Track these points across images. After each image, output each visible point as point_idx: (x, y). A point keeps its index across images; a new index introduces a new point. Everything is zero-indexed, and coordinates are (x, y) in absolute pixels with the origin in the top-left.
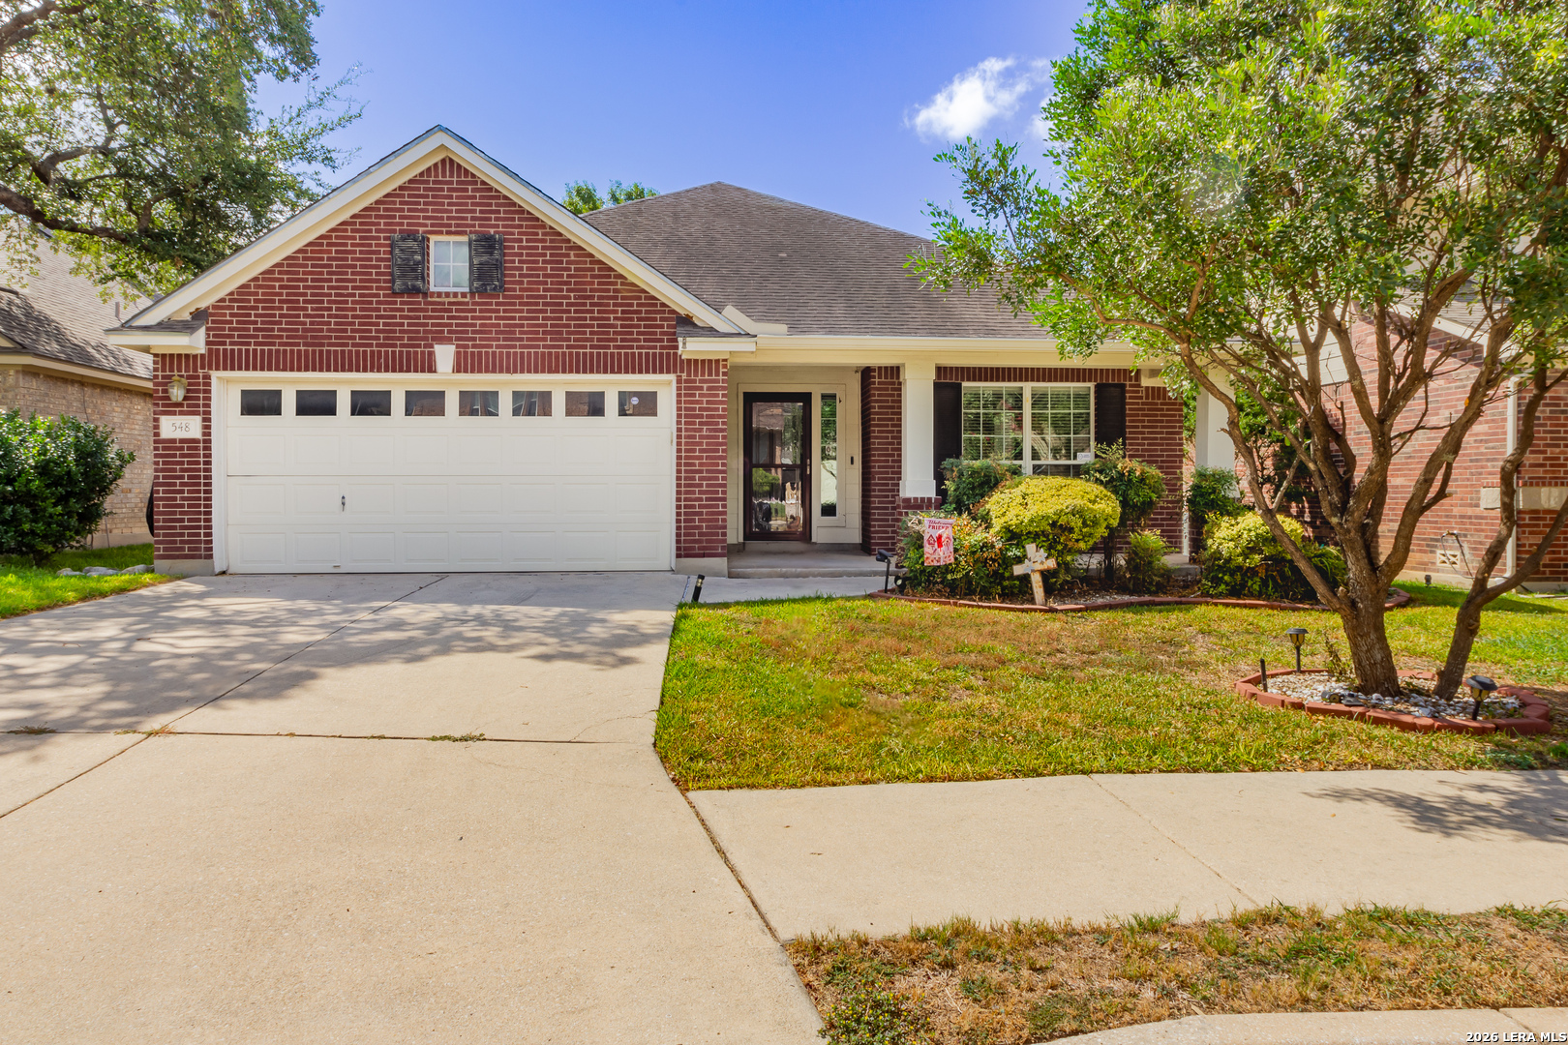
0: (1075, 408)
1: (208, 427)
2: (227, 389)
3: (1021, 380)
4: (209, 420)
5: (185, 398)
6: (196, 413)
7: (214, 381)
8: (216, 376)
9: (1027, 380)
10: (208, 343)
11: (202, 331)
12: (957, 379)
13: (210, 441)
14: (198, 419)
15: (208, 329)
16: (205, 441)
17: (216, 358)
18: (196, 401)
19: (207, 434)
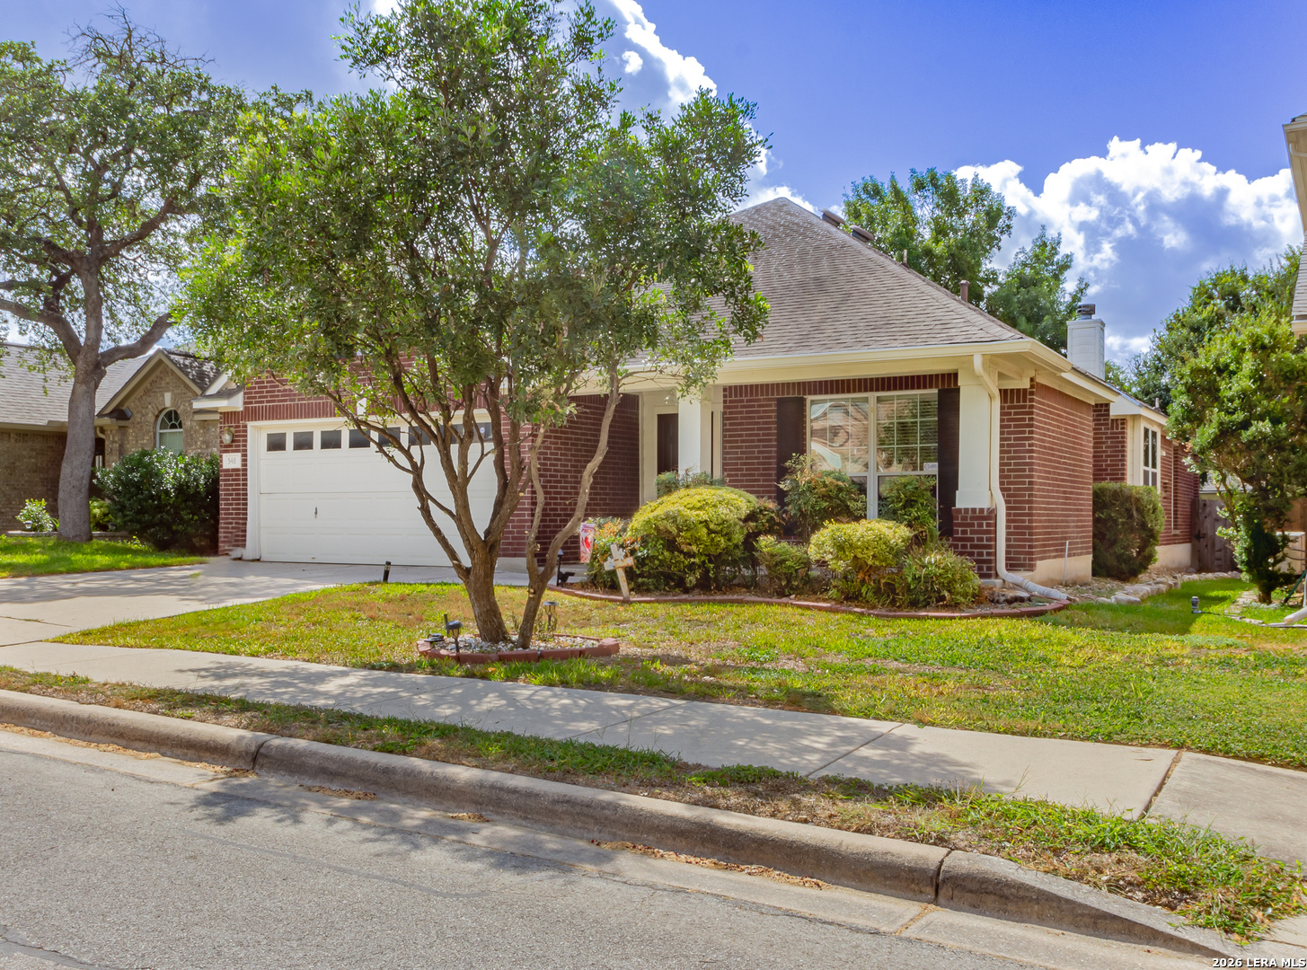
0: (922, 416)
1: (246, 460)
2: (257, 433)
3: (866, 391)
4: (246, 455)
5: (233, 441)
6: (238, 451)
7: (249, 429)
8: (250, 424)
9: (871, 390)
10: (245, 403)
11: (241, 394)
12: (799, 393)
13: (246, 470)
14: (239, 455)
15: (245, 394)
16: (243, 470)
17: (252, 413)
18: (238, 443)
19: (245, 465)
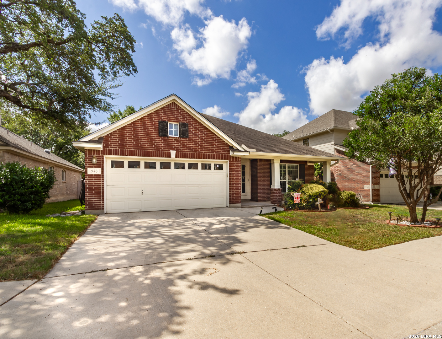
0: (295, 169)
1: (103, 171)
2: (108, 160)
4: (103, 169)
5: (97, 163)
6: (100, 167)
7: (105, 158)
8: (105, 156)
10: (103, 147)
11: (102, 143)
13: (103, 175)
14: (100, 169)
17: (106, 151)
18: (100, 164)
19: (103, 173)
